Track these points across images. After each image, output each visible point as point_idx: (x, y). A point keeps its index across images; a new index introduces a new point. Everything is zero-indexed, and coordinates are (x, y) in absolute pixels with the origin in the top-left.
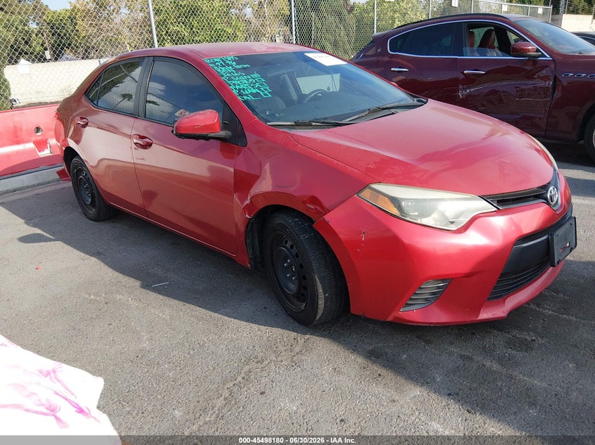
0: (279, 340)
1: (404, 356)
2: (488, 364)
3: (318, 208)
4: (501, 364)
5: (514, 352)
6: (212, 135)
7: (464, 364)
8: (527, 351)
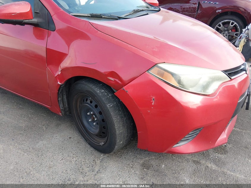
0: (83, 163)
1: (163, 166)
2: (209, 165)
3: (117, 80)
4: (216, 164)
5: (219, 155)
6: (27, 21)
7: (197, 167)
8: (225, 154)
